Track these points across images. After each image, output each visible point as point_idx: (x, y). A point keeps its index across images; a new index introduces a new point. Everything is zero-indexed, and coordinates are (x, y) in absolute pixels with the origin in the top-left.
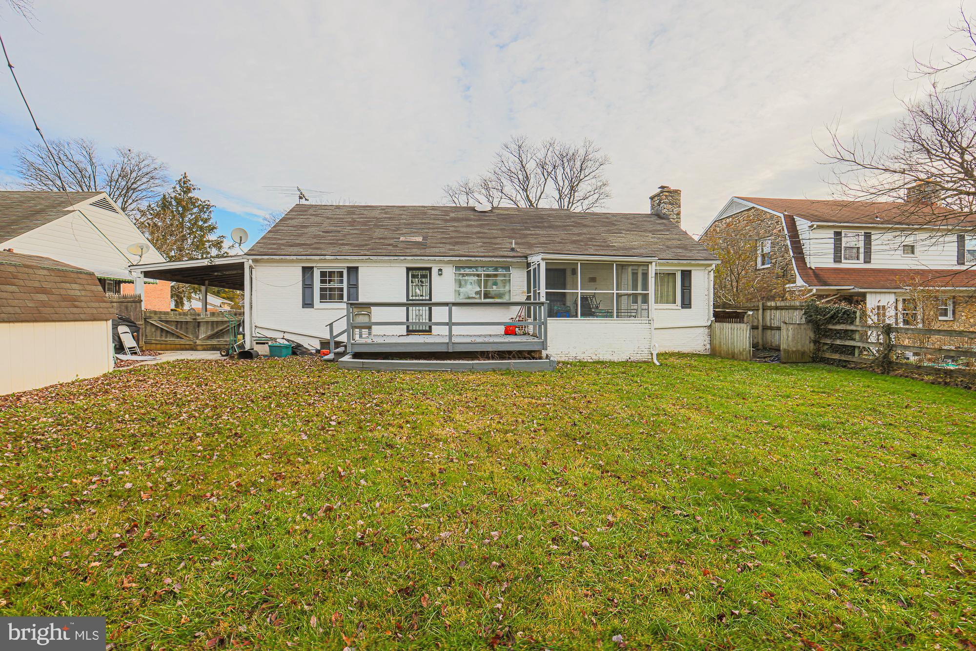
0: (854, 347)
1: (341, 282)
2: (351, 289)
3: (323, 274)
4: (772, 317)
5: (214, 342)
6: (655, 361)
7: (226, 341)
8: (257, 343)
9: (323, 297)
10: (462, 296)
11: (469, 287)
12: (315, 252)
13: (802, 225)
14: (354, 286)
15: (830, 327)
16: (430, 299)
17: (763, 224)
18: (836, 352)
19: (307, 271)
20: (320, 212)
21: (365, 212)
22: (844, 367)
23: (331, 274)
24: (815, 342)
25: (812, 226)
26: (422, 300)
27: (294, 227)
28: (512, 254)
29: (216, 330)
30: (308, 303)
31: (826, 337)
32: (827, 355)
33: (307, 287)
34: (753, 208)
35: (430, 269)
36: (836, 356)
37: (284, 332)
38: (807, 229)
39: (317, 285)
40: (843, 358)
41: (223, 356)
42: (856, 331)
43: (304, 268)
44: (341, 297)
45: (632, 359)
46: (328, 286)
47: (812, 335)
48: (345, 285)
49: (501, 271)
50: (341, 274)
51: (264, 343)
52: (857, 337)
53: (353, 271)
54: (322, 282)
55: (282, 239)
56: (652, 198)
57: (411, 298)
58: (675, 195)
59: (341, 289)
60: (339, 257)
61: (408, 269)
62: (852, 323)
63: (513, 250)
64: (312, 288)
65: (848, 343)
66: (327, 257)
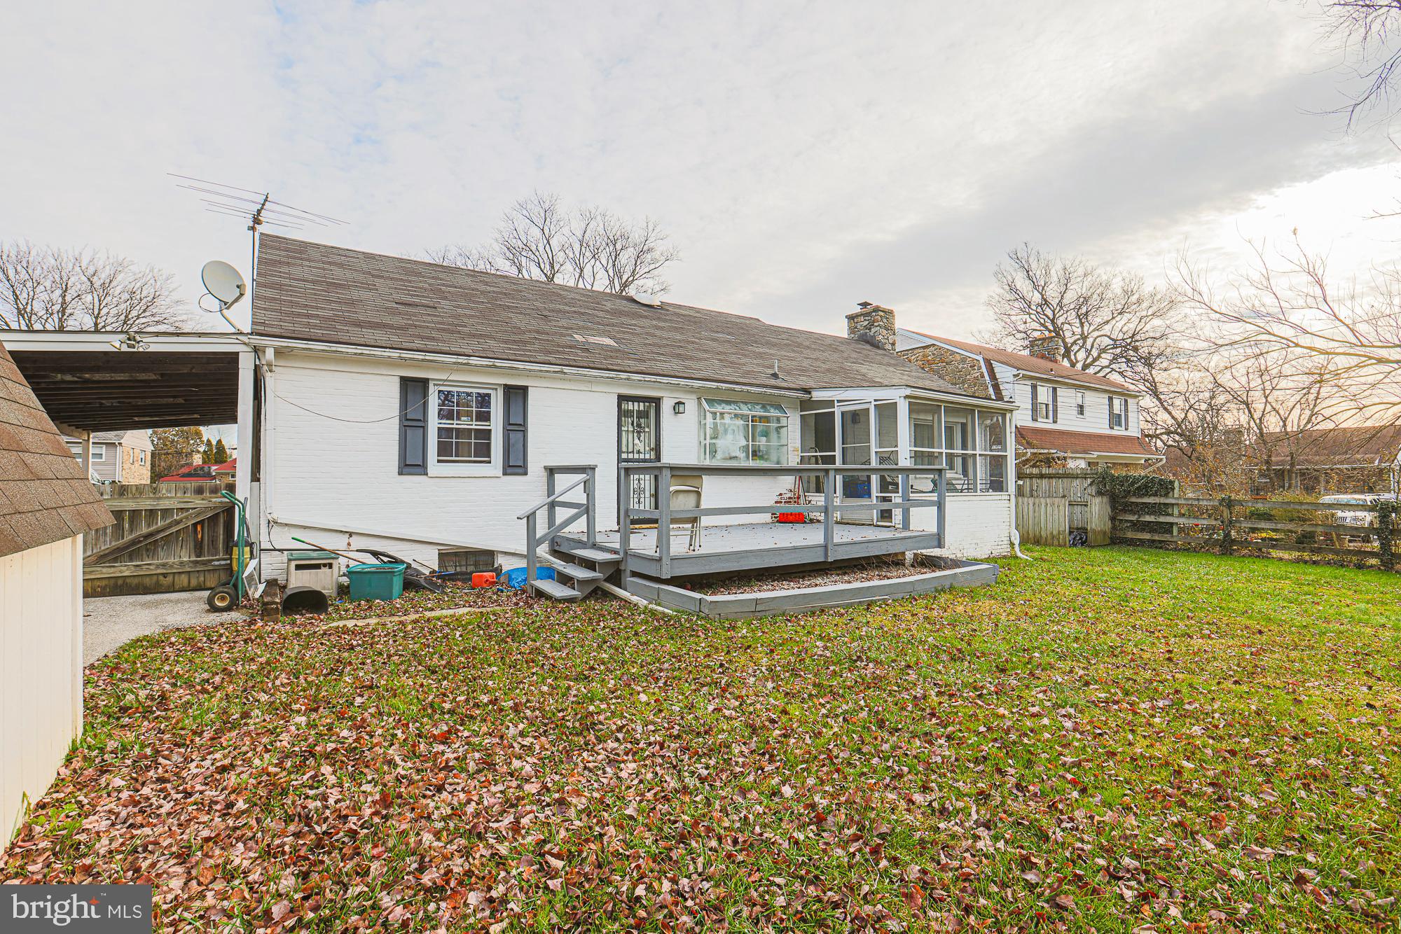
0: (1172, 524)
1: (484, 417)
2: (512, 435)
3: (446, 397)
4: (1035, 488)
5: (124, 569)
6: (1019, 554)
7: (164, 565)
8: (298, 567)
9: (444, 450)
10: (719, 455)
11: (730, 437)
12: (431, 345)
13: (1000, 369)
14: (517, 428)
15: (1134, 500)
16: (658, 458)
17: (950, 368)
18: (1143, 530)
19: (413, 388)
22: (1161, 548)
23: (464, 400)
24: (1113, 519)
25: (1018, 375)
26: (638, 461)
27: (313, 282)
28: (773, 382)
29: (128, 537)
30: (411, 464)
31: (1124, 511)
32: (1130, 535)
33: (411, 424)
34: (934, 345)
35: (657, 401)
36: (1147, 536)
37: (351, 534)
38: (1012, 379)
39: (434, 423)
40: (1156, 538)
42: (1173, 504)
43: (405, 382)
44: (484, 452)
45: (995, 553)
46: (454, 424)
47: (1109, 510)
48: (496, 425)
49: (773, 413)
50: (484, 400)
51: (317, 567)
52: (1176, 512)
53: (516, 395)
54: (444, 415)
55: (317, 308)
56: (851, 318)
57: (624, 456)
58: (889, 316)
59: (487, 434)
60: (498, 363)
61: (622, 398)
62: (1166, 495)
63: (775, 376)
64: (424, 429)
65: (1162, 519)
66: (474, 361)
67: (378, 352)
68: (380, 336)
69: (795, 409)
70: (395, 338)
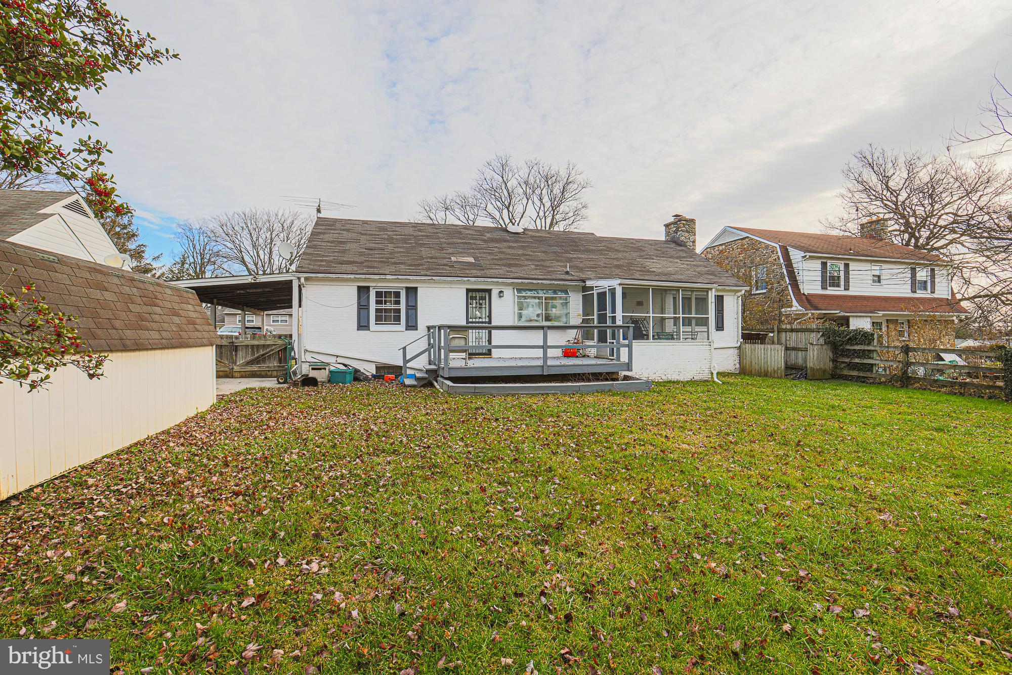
0: (872, 365)
1: (398, 303)
2: (410, 311)
3: (378, 294)
4: (788, 338)
5: (255, 368)
6: (716, 379)
7: (268, 367)
8: (313, 369)
9: (378, 319)
10: (523, 319)
11: (530, 309)
12: (371, 270)
13: (796, 255)
14: (412, 308)
15: (848, 347)
16: (490, 322)
17: (758, 253)
18: (854, 369)
19: (363, 291)
20: (348, 227)
21: (397, 229)
22: (864, 382)
23: (387, 294)
24: (834, 361)
25: (805, 256)
26: (482, 322)
27: (332, 242)
28: (567, 277)
29: (256, 355)
30: (363, 325)
31: (843, 356)
32: (845, 372)
33: (363, 308)
34: (748, 237)
35: (489, 291)
36: (855, 373)
37: (337, 356)
38: (801, 259)
39: (373, 306)
40: (861, 375)
41: (280, 383)
42: (873, 351)
43: (359, 288)
44: (397, 319)
45: (696, 378)
46: (383, 306)
47: (831, 355)
48: (403, 306)
49: (560, 294)
50: (397, 295)
51: (320, 369)
52: (875, 355)
53: (412, 292)
54: (378, 302)
55: (327, 256)
56: (667, 226)
57: (470, 320)
58: (691, 224)
59: (399, 311)
60: (400, 277)
61: (468, 291)
62: (869, 344)
63: (567, 273)
64: (368, 309)
65: (865, 361)
66: (388, 277)
67: (345, 276)
68: (349, 268)
69: (579, 291)
70: (356, 269)
